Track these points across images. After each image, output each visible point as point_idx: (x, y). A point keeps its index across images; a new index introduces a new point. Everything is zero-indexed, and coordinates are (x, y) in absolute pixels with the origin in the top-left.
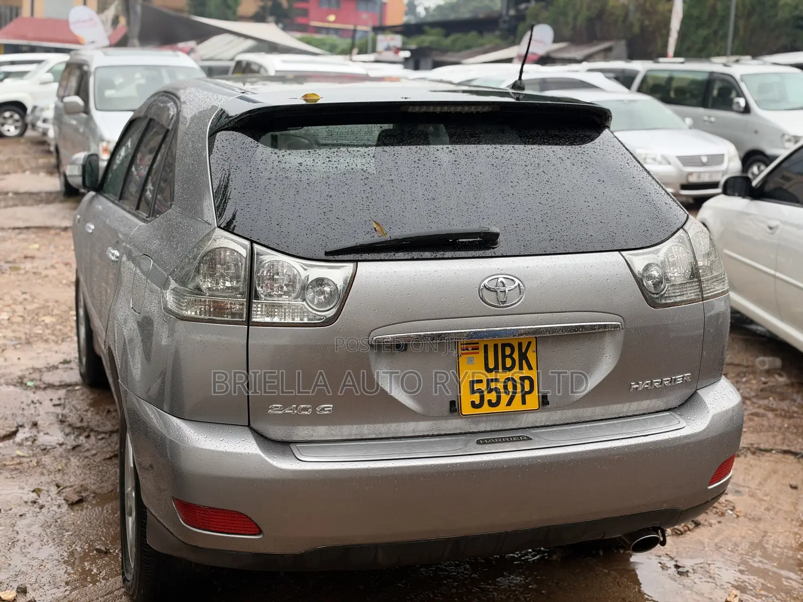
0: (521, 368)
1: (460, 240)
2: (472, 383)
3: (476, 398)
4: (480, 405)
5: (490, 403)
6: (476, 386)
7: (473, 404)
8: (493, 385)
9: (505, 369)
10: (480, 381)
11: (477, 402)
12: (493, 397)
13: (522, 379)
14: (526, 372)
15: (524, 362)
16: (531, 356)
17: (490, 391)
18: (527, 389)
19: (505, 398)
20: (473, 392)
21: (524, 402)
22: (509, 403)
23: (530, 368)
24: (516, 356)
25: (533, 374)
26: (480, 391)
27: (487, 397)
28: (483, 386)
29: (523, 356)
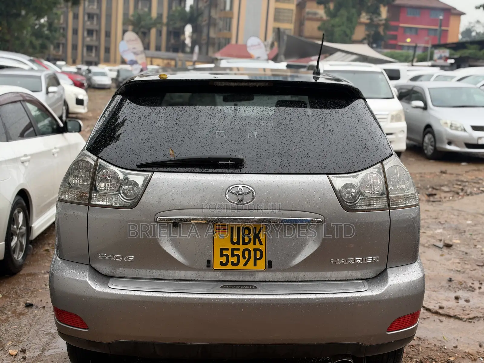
0: (255, 243)
1: (220, 162)
2: (222, 250)
3: (224, 260)
4: (226, 264)
5: (233, 264)
6: (224, 252)
7: (221, 263)
8: (235, 253)
9: (244, 243)
10: (227, 249)
11: (224, 262)
12: (235, 260)
13: (255, 250)
14: (258, 246)
15: (257, 240)
16: (262, 237)
17: (233, 255)
18: (258, 256)
19: (242, 261)
20: (222, 255)
21: (255, 265)
22: (245, 265)
23: (261, 243)
24: (252, 236)
25: (262, 248)
26: (227, 256)
27: (231, 259)
28: (229, 253)
29: (257, 236)
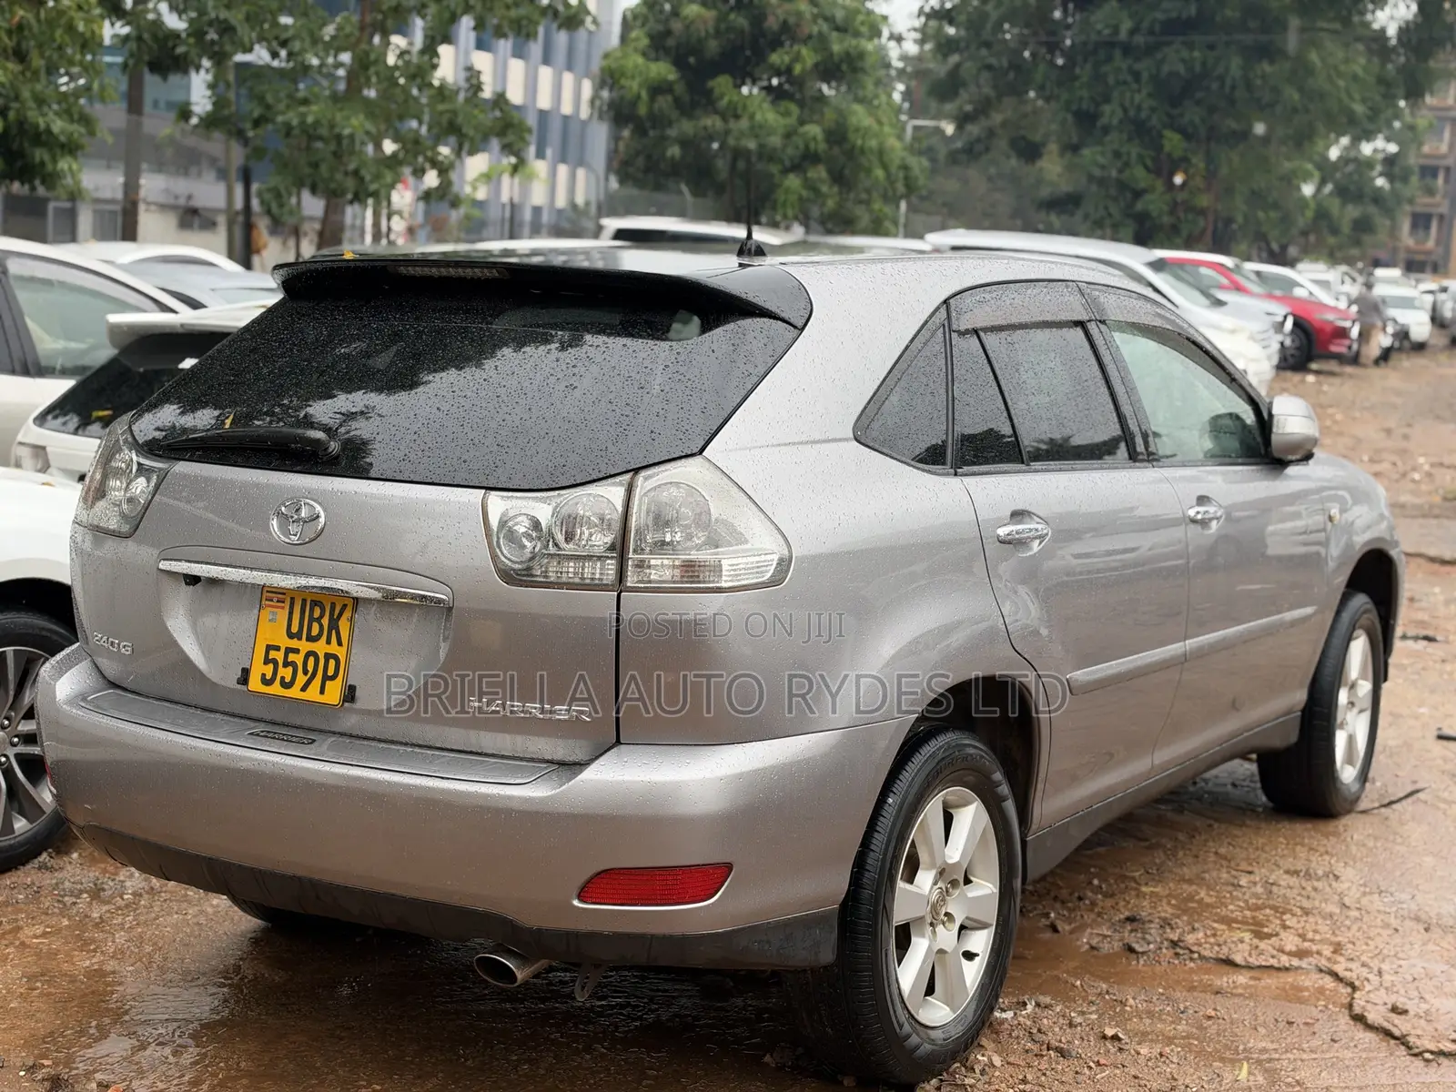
0: (329, 642)
2: (269, 648)
3: (269, 670)
4: (271, 682)
5: (282, 682)
6: (273, 654)
7: (263, 677)
8: (292, 657)
9: (310, 639)
10: (277, 648)
11: (268, 677)
12: (286, 673)
13: (328, 656)
14: (334, 648)
15: (334, 632)
16: (344, 626)
17: (286, 664)
18: (331, 672)
19: (301, 679)
20: (267, 662)
21: (322, 692)
22: (304, 689)
23: (340, 644)
24: (325, 621)
25: (341, 652)
26: (275, 662)
27: (281, 672)
28: (279, 656)
29: (334, 625)
